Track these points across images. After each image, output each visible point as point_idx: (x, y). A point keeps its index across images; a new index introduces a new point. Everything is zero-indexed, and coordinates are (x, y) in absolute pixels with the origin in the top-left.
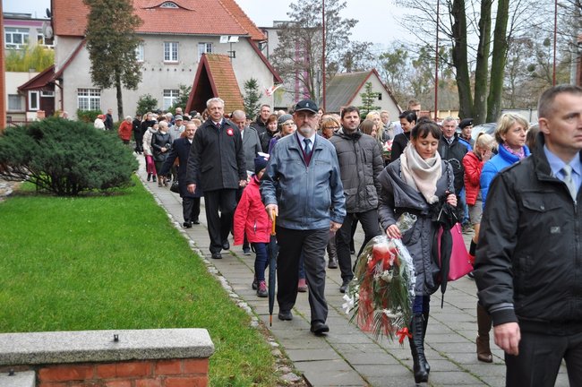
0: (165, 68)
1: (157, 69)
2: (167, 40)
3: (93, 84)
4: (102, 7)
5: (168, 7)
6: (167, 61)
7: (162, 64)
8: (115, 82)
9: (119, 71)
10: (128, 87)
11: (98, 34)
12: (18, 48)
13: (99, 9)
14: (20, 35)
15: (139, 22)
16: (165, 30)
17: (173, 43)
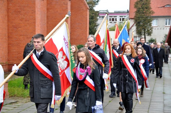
0: (165, 28)
1: (162, 29)
2: (167, 18)
3: (136, 34)
4: (140, 8)
5: (168, 6)
6: (166, 26)
7: (164, 27)
8: (144, 34)
9: (145, 30)
10: (148, 35)
11: (138, 18)
12: (113, 23)
13: (138, 9)
14: (114, 18)
15: (153, 13)
16: (166, 15)
17: (169, 19)
